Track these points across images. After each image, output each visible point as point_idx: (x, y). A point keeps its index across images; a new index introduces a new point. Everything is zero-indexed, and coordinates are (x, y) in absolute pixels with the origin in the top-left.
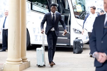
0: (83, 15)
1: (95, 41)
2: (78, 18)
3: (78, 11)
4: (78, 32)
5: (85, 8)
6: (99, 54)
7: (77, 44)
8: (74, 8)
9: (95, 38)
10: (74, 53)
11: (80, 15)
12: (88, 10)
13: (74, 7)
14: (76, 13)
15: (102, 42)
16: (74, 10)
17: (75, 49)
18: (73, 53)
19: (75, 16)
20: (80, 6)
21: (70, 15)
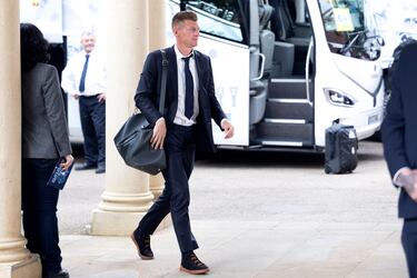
0: (357, 42)
2: (338, 51)
3: (338, 30)
4: (342, 99)
5: (362, 19)
7: (337, 142)
8: (326, 19)
9: (403, 120)
10: (328, 172)
11: (347, 43)
12: (374, 26)
13: (327, 15)
14: (333, 36)
16: (326, 25)
17: (332, 157)
18: (323, 171)
19: (330, 46)
20: (348, 10)
21: (311, 44)
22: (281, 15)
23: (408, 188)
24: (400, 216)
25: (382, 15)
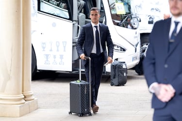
1: (154, 64)
2: (118, 24)
3: (118, 14)
4: (119, 49)
5: (129, 8)
6: (160, 87)
7: (117, 70)
8: (112, 8)
9: (154, 59)
10: (112, 85)
11: (122, 20)
12: (136, 12)
13: (112, 6)
14: (115, 17)
15: (166, 66)
16: (112, 11)
17: (114, 78)
18: (110, 84)
19: (113, 22)
20: (122, 4)
21: (104, 20)
22: (88, 5)
23: (157, 93)
24: (152, 107)
25: (140, 6)
